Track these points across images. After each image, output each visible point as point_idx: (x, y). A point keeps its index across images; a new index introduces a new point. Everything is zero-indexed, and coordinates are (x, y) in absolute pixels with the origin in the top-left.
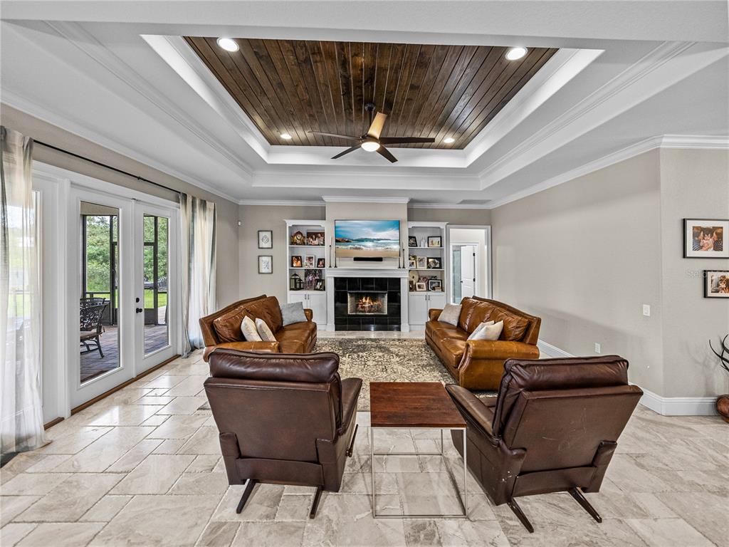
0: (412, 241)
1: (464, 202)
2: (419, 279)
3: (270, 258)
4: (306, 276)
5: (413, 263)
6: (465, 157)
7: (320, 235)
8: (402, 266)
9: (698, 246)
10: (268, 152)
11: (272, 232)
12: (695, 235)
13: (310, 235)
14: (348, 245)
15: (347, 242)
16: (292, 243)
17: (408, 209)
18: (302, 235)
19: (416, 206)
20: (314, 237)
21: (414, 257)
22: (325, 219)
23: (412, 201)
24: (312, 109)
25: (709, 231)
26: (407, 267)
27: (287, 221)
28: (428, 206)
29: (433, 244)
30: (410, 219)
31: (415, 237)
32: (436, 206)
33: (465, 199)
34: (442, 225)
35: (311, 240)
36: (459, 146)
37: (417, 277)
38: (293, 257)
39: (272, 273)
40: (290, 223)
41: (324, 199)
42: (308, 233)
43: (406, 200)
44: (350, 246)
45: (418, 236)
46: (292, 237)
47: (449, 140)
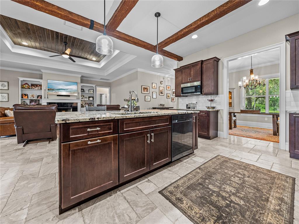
0: (82, 91)
1: (101, 79)
2: (85, 104)
3: (7, 94)
4: (30, 102)
5: (83, 98)
6: (100, 65)
7: (39, 86)
8: (78, 98)
9: (144, 91)
10: (13, 47)
11: (8, 82)
12: (144, 89)
13: (32, 85)
14: (53, 91)
15: (53, 90)
16: (22, 88)
17: (81, 79)
18: (28, 85)
19: (84, 78)
20: (35, 86)
21: (83, 96)
22: (42, 79)
23: (82, 77)
24: (41, 38)
25: (146, 88)
26: (80, 99)
27: (19, 78)
28: (89, 79)
29: (90, 92)
30: (81, 82)
31: (84, 89)
32: (92, 79)
33: (102, 78)
34: (94, 86)
35: (34, 87)
36: (98, 61)
37: (84, 103)
38: (22, 94)
39: (8, 101)
40: (21, 79)
41: (42, 71)
42: (31, 84)
43: (80, 76)
44: (54, 92)
45: (85, 89)
46: (22, 85)
47: (94, 59)
